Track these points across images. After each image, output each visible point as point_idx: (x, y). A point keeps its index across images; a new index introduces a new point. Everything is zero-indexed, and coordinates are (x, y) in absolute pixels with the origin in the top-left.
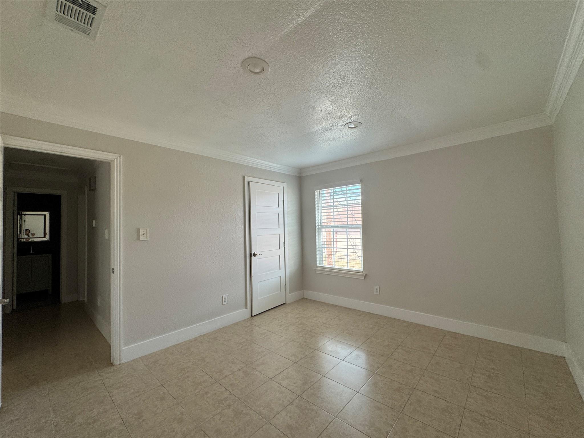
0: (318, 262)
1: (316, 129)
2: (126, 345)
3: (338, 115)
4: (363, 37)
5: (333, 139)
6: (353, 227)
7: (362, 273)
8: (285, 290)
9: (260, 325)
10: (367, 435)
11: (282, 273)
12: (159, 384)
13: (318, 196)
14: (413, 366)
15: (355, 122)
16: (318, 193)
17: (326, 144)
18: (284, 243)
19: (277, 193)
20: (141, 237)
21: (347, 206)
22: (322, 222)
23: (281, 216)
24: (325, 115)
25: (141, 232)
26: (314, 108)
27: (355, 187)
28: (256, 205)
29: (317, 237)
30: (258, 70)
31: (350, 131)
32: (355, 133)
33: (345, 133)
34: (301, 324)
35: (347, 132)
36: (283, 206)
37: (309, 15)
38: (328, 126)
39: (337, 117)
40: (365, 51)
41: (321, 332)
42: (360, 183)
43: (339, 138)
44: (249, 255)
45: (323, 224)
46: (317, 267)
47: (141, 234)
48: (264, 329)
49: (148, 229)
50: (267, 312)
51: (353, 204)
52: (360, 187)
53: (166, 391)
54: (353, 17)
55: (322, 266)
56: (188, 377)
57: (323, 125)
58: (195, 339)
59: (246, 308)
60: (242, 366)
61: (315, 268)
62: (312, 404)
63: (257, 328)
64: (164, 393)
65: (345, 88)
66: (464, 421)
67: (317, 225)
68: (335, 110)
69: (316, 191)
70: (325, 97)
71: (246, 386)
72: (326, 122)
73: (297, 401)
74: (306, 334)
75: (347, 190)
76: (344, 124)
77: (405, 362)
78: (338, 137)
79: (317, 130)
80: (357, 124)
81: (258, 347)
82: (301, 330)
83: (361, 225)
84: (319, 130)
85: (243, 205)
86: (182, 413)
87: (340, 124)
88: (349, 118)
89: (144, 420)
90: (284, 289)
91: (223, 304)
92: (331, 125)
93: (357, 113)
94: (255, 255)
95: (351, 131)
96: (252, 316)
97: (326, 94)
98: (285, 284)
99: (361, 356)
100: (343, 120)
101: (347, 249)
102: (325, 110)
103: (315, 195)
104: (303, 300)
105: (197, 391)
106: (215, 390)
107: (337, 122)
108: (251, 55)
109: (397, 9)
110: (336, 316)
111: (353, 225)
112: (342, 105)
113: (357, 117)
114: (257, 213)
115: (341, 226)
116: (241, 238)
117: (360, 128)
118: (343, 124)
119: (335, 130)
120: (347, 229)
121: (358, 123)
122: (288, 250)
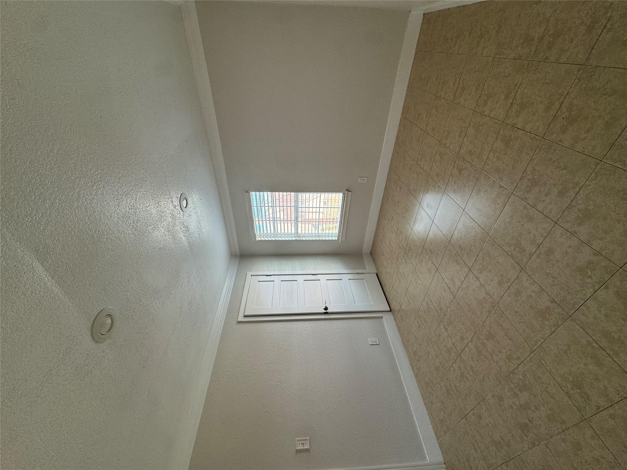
0: (334, 239)
1: (186, 243)
2: (424, 458)
3: (171, 220)
4: (76, 200)
5: (199, 223)
6: (296, 201)
7: (345, 193)
8: (363, 273)
9: (399, 303)
10: (504, 206)
11: (346, 278)
12: (464, 420)
13: (262, 237)
14: (437, 153)
15: (180, 201)
16: (259, 237)
17: (204, 231)
18: (313, 275)
19: (258, 282)
20: (306, 447)
21: (274, 206)
22: (291, 233)
23: (284, 278)
24: (171, 235)
25: (300, 448)
26: (161, 249)
27: (254, 197)
28: (271, 307)
29: (307, 239)
30: (109, 321)
31: (190, 206)
32: (193, 199)
33: (192, 211)
34: (398, 260)
35: (191, 208)
36: (272, 276)
37: (42, 266)
38: (183, 230)
39: (173, 221)
40: (95, 197)
41: (406, 239)
42: (250, 192)
43: (198, 217)
44: (327, 315)
45: (293, 232)
46: (338, 239)
47: (302, 448)
48: (404, 299)
49: (297, 439)
50: (386, 294)
51: (273, 201)
52: (254, 193)
53: (471, 412)
54: (49, 214)
55: (337, 234)
56: (456, 387)
57: (182, 236)
58: (416, 376)
59: (382, 317)
60: (442, 327)
61: (340, 242)
62: (478, 257)
63: (403, 307)
64: (474, 414)
65: (139, 215)
66: (486, 113)
67: (294, 239)
68: (165, 224)
69: (257, 239)
70: (149, 237)
71: (463, 324)
72: (179, 233)
73: (475, 272)
74: (408, 255)
75: (256, 206)
76: (182, 212)
77: (433, 160)
78: (196, 218)
79: (188, 242)
80: (183, 197)
81: (422, 307)
82: (403, 260)
83: (295, 193)
84: (188, 239)
85: (271, 323)
86: (493, 396)
87: (181, 216)
88: (175, 208)
89: (502, 439)
90: (362, 275)
91: (379, 344)
92: (182, 227)
93: (170, 200)
94: (326, 309)
95: (190, 204)
96: (391, 311)
97: (144, 237)
98: (357, 273)
99: (429, 203)
100: (178, 214)
101: (320, 208)
102: (164, 236)
103: (261, 241)
104: (373, 254)
105: (470, 378)
106: (468, 357)
107: (179, 221)
108: (89, 333)
109: (44, 163)
110: (389, 222)
111: (295, 201)
112: (159, 217)
113: (174, 199)
114: (280, 307)
115: (295, 214)
116: (308, 324)
117: (187, 194)
118: (181, 214)
119: (189, 222)
120: (299, 207)
121: (181, 197)
122: (320, 270)
